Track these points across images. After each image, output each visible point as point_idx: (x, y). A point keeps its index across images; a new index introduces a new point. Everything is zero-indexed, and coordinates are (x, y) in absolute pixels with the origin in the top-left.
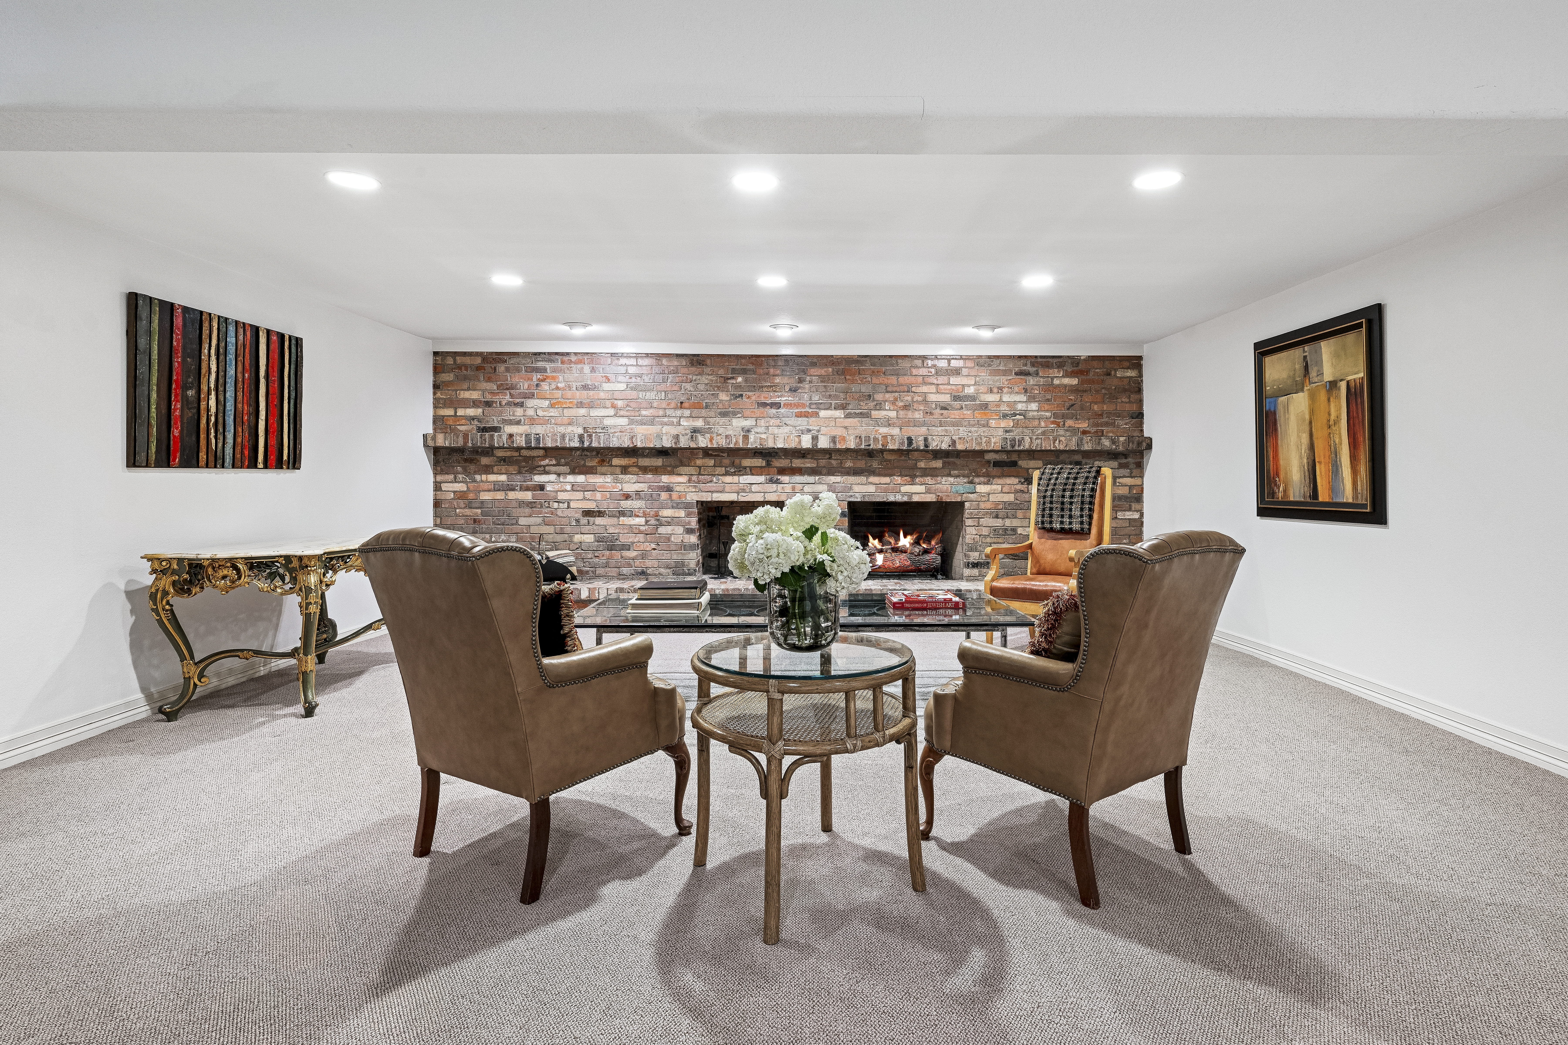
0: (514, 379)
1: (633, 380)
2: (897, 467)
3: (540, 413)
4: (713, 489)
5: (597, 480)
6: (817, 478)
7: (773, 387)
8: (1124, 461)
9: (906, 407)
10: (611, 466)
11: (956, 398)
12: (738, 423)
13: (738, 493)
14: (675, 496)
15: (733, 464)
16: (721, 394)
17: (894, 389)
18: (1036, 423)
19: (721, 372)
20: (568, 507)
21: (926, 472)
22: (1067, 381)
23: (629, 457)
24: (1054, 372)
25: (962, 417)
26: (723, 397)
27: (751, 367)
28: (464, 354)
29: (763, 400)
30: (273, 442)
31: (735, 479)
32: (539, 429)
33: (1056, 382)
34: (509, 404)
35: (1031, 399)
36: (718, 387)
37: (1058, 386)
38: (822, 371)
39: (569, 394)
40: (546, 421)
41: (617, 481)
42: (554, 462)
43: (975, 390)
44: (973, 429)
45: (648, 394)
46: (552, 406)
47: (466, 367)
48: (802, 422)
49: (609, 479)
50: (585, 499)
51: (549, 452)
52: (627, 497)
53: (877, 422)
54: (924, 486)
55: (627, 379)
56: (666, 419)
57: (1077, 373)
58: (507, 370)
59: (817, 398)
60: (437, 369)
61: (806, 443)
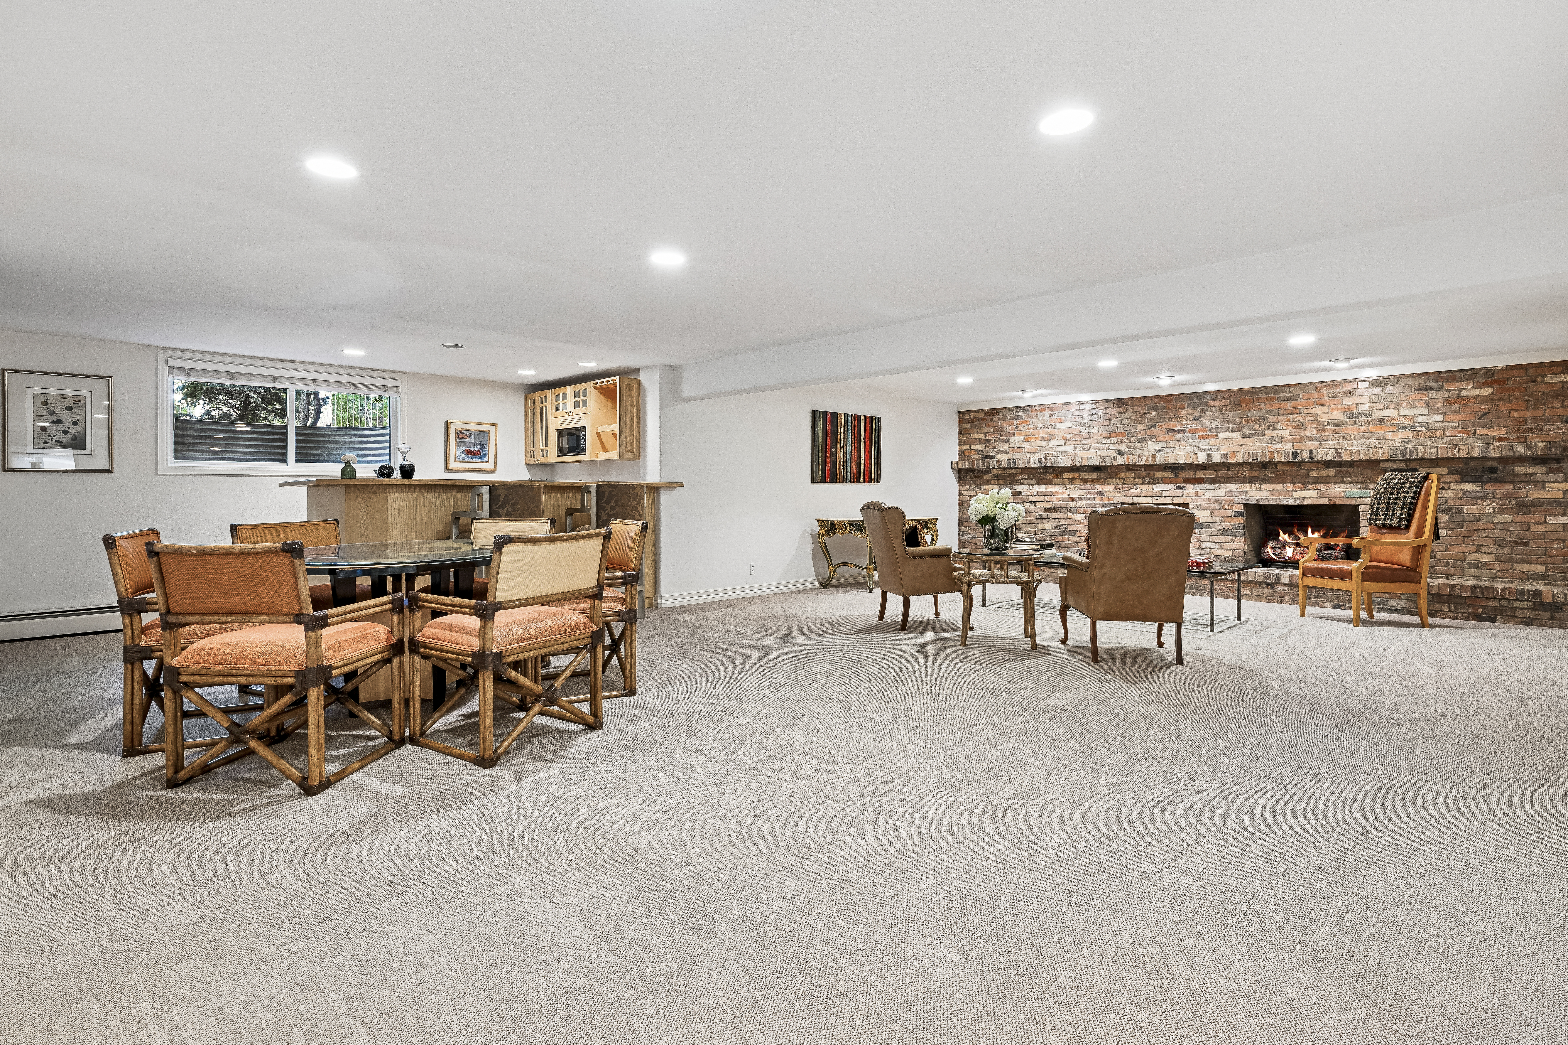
0: (1002, 424)
1: (1077, 419)
2: (1290, 476)
3: (1018, 445)
4: (1133, 494)
5: (1053, 489)
6: (1217, 485)
7: (1180, 418)
8: (1556, 466)
9: (1298, 426)
10: (1062, 478)
11: (1349, 416)
12: (1152, 446)
13: (1152, 497)
14: (1105, 499)
15: (1148, 476)
16: (1139, 425)
17: (1287, 412)
18: (1440, 433)
19: (1140, 409)
20: (1035, 506)
21: (1317, 480)
22: (1477, 392)
23: (1075, 472)
24: (1464, 385)
25: (1355, 431)
26: (1141, 427)
27: (1162, 404)
28: (975, 411)
29: (1172, 428)
30: (867, 470)
31: (1150, 487)
32: (1017, 456)
33: (1464, 394)
34: (1000, 441)
35: (1434, 411)
36: (1137, 421)
37: (1467, 398)
38: (1221, 403)
39: (1036, 432)
40: (1022, 451)
41: (1066, 489)
42: (1026, 477)
43: (1370, 407)
44: (1367, 442)
45: (1087, 429)
46: (1025, 440)
47: (976, 419)
48: (1204, 443)
49: (1061, 487)
50: (1045, 501)
51: (1024, 470)
52: (1073, 500)
53: (1271, 440)
54: (1316, 492)
55: (1073, 419)
56: (1099, 446)
57: (1491, 383)
58: (999, 419)
59: (1216, 423)
60: (961, 422)
61: (1202, 459)
